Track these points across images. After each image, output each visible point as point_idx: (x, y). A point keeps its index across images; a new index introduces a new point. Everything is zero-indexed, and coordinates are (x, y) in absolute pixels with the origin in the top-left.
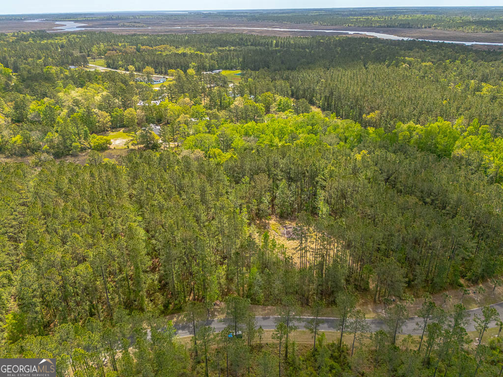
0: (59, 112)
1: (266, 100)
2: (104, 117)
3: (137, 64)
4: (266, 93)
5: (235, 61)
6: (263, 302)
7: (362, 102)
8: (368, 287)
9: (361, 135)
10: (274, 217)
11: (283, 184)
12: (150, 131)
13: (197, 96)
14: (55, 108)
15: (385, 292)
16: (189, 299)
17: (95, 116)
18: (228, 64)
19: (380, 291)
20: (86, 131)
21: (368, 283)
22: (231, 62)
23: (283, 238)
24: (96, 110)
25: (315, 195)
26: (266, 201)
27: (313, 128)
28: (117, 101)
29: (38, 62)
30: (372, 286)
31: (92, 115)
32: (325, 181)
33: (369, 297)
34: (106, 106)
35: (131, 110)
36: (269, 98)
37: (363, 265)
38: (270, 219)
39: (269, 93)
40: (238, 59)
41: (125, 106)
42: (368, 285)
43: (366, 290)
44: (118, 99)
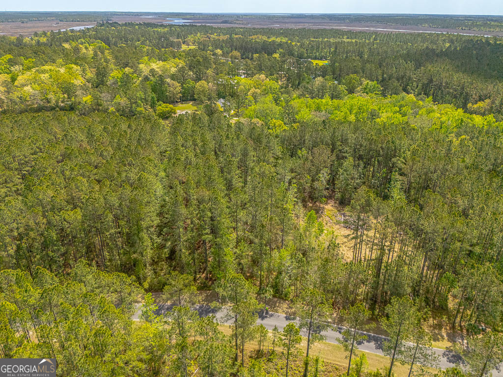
0: (135, 80)
1: (350, 83)
2: (175, 87)
3: (225, 49)
4: (352, 75)
5: (326, 51)
6: (291, 297)
7: (468, 89)
8: (446, 306)
9: (462, 120)
10: (332, 202)
11: (349, 162)
12: (215, 102)
13: (274, 74)
14: (133, 77)
15: (471, 315)
16: (200, 277)
17: (166, 85)
18: (318, 54)
19: (463, 313)
20: (153, 98)
21: (446, 300)
22: (321, 52)
23: (338, 226)
24: (168, 80)
25: (389, 181)
26: (323, 179)
27: (400, 110)
28: (191, 73)
29: (136, 44)
30: (451, 304)
31: (164, 84)
32: (405, 164)
33: (445, 318)
34: (179, 77)
35: (203, 83)
36: (354, 81)
37: (441, 274)
38: (327, 204)
39: (355, 76)
40: (330, 48)
41: (198, 79)
42: (447, 302)
43: (442, 308)
44: (193, 72)
